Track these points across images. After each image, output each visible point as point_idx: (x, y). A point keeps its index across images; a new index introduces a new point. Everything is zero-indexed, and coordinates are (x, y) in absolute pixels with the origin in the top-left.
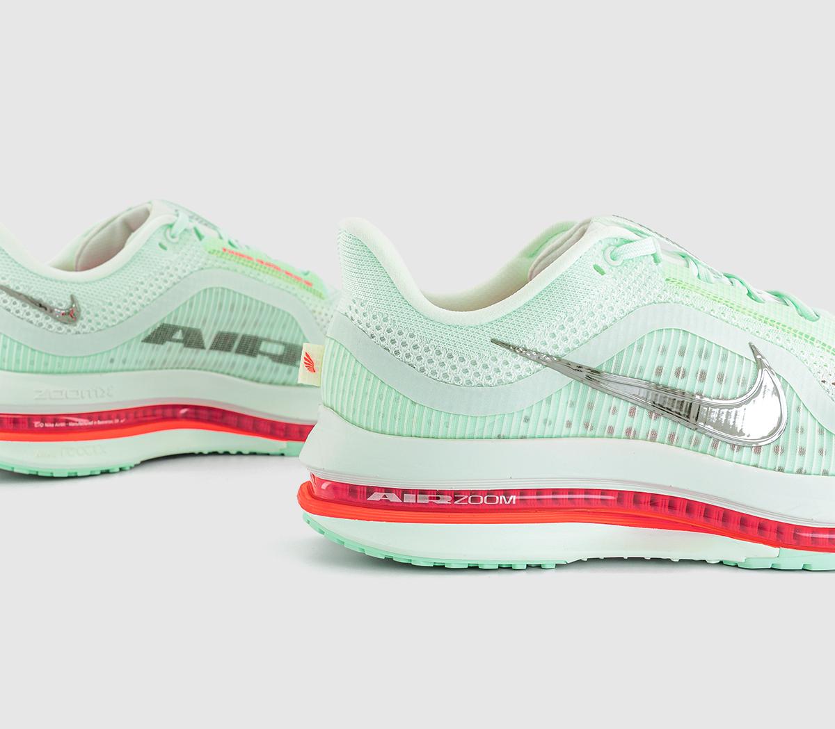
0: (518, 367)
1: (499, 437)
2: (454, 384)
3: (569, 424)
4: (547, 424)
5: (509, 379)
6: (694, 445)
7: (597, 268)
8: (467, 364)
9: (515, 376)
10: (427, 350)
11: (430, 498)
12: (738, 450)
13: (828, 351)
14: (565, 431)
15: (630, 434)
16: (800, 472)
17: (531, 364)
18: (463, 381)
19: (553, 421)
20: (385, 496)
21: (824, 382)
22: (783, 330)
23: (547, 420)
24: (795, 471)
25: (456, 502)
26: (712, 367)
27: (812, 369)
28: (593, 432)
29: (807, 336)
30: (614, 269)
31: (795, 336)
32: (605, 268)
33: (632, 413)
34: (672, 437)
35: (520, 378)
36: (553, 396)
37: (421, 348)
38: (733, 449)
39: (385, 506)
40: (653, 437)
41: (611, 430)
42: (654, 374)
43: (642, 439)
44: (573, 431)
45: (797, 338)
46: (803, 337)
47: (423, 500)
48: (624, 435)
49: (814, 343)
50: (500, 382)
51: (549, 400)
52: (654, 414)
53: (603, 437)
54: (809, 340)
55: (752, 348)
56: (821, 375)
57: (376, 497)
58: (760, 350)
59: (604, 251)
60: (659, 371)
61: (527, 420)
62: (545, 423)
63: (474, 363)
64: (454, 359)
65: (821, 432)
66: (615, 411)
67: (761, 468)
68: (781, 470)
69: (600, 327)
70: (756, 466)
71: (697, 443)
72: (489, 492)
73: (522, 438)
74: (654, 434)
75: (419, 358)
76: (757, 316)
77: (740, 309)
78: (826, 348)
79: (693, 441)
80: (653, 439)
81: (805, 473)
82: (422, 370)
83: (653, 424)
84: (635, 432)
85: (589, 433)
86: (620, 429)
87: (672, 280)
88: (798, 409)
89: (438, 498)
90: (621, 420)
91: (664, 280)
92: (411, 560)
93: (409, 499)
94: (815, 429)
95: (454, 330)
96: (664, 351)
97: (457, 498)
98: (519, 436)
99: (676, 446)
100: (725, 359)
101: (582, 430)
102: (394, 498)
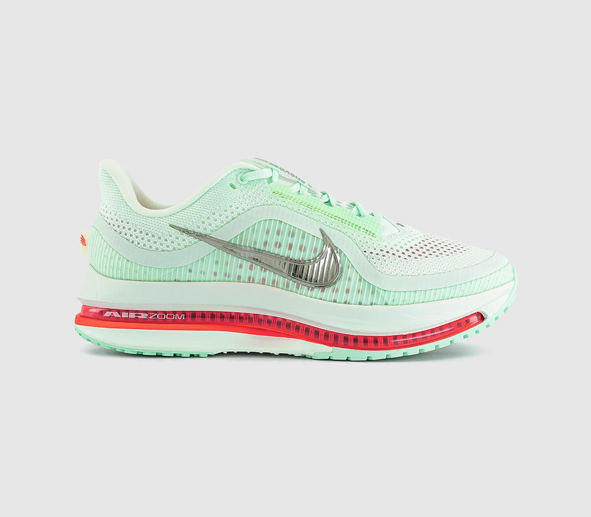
0: (184, 240)
1: (175, 281)
2: (149, 250)
3: (215, 274)
4: (203, 273)
5: (179, 247)
6: (287, 287)
7: (232, 186)
8: (156, 239)
9: (182, 246)
10: (135, 231)
11: (136, 315)
12: (311, 290)
13: (369, 234)
14: (213, 278)
15: (251, 280)
16: (345, 303)
17: (191, 239)
18: (154, 248)
19: (206, 271)
20: (112, 314)
21: (365, 252)
22: (342, 222)
23: (202, 271)
24: (343, 302)
25: (150, 318)
26: (296, 242)
27: (358, 245)
28: (229, 279)
29: (356, 226)
30: (242, 186)
31: (349, 225)
32: (237, 185)
33: (251, 268)
34: (274, 282)
35: (185, 247)
36: (205, 258)
37: (132, 230)
38: (308, 289)
39: (112, 319)
40: (263, 282)
41: (239, 277)
42: (263, 245)
43: (257, 283)
44: (217, 278)
45: (350, 226)
46: (354, 226)
47: (132, 315)
48: (247, 280)
49: (361, 229)
50: (174, 249)
51: (203, 260)
52: (263, 269)
53: (235, 281)
54: (357, 228)
55: (322, 231)
56: (363, 248)
57: (108, 314)
58: (327, 233)
59: (237, 176)
60: (265, 244)
61: (190, 271)
62: (201, 273)
63: (160, 238)
64: (149, 236)
65: (360, 280)
66: (241, 266)
67: (324, 300)
68: (335, 301)
69: (230, 218)
70: (321, 299)
71: (288, 286)
72: (169, 312)
73: (188, 281)
74: (264, 280)
75: (131, 236)
76: (326, 214)
77: (316, 210)
78: (368, 232)
79: (286, 284)
80: (263, 283)
81: (349, 304)
82: (133, 242)
83: (263, 275)
84: (253, 278)
85: (227, 279)
86: (244, 277)
87: (276, 192)
88: (348, 267)
89: (140, 315)
90: (245, 272)
91: (271, 193)
92: (124, 350)
93: (125, 315)
94: (357, 278)
95: (150, 219)
96: (268, 232)
97: (151, 315)
98: (187, 280)
99: (276, 287)
100: (303, 237)
101: (222, 278)
102: (116, 315)
